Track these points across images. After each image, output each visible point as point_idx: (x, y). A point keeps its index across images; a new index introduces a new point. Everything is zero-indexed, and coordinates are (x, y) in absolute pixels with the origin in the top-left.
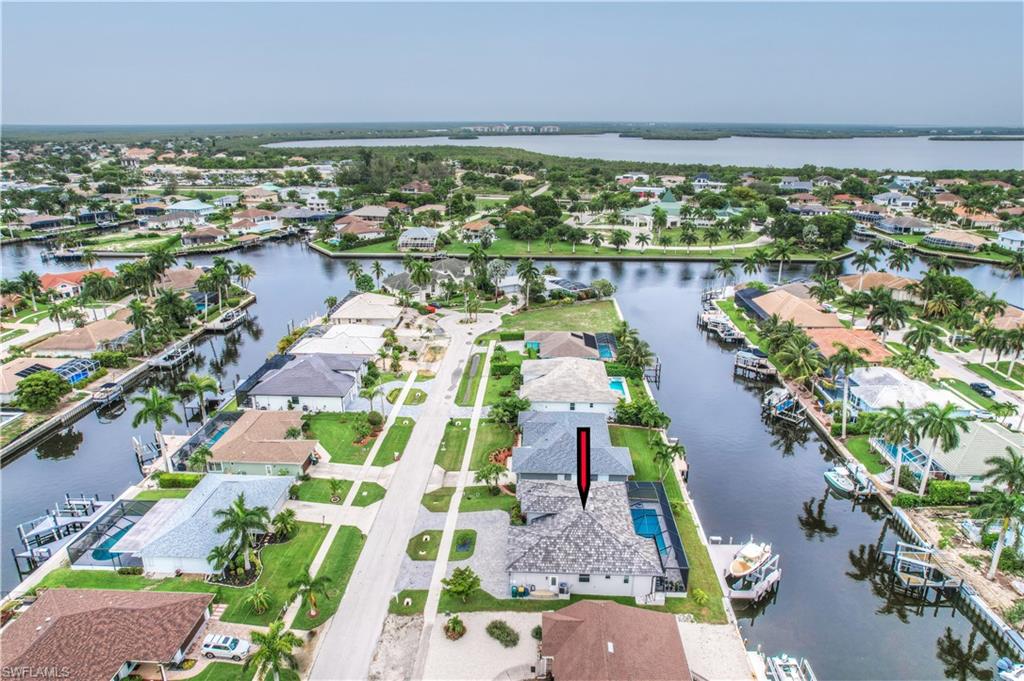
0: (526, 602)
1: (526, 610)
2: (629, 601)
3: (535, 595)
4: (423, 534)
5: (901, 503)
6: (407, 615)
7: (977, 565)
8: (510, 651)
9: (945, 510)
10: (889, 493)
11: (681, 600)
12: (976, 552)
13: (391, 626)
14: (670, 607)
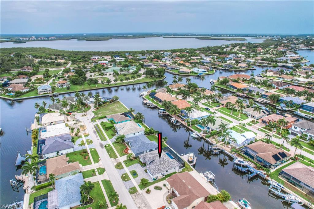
0: (157, 180)
1: (158, 182)
2: (176, 172)
3: (158, 178)
4: (123, 175)
5: (207, 137)
6: (135, 193)
7: (223, 145)
8: (162, 191)
9: (214, 136)
10: (204, 136)
11: (184, 169)
12: (222, 143)
13: (133, 197)
14: (183, 171)
